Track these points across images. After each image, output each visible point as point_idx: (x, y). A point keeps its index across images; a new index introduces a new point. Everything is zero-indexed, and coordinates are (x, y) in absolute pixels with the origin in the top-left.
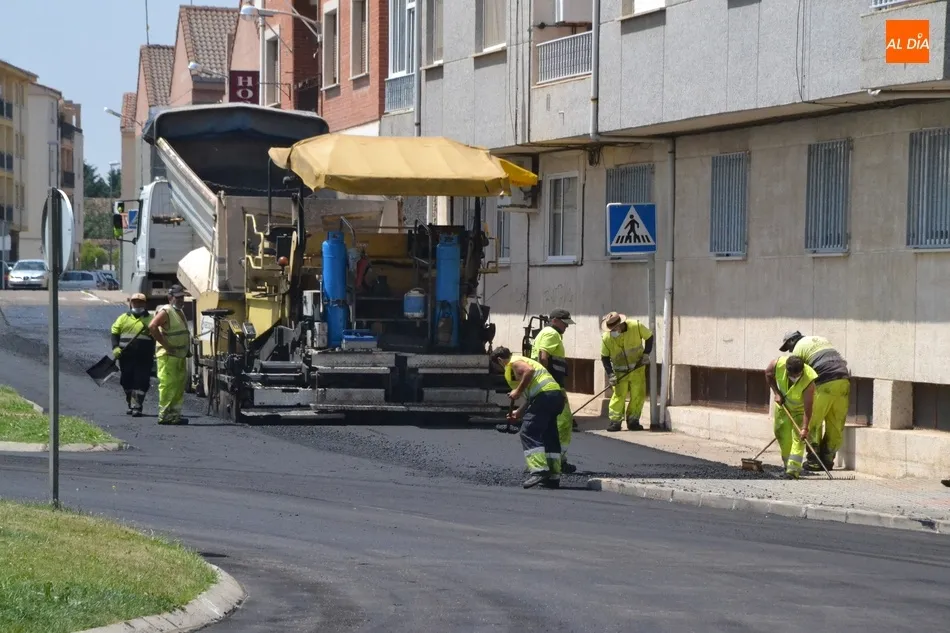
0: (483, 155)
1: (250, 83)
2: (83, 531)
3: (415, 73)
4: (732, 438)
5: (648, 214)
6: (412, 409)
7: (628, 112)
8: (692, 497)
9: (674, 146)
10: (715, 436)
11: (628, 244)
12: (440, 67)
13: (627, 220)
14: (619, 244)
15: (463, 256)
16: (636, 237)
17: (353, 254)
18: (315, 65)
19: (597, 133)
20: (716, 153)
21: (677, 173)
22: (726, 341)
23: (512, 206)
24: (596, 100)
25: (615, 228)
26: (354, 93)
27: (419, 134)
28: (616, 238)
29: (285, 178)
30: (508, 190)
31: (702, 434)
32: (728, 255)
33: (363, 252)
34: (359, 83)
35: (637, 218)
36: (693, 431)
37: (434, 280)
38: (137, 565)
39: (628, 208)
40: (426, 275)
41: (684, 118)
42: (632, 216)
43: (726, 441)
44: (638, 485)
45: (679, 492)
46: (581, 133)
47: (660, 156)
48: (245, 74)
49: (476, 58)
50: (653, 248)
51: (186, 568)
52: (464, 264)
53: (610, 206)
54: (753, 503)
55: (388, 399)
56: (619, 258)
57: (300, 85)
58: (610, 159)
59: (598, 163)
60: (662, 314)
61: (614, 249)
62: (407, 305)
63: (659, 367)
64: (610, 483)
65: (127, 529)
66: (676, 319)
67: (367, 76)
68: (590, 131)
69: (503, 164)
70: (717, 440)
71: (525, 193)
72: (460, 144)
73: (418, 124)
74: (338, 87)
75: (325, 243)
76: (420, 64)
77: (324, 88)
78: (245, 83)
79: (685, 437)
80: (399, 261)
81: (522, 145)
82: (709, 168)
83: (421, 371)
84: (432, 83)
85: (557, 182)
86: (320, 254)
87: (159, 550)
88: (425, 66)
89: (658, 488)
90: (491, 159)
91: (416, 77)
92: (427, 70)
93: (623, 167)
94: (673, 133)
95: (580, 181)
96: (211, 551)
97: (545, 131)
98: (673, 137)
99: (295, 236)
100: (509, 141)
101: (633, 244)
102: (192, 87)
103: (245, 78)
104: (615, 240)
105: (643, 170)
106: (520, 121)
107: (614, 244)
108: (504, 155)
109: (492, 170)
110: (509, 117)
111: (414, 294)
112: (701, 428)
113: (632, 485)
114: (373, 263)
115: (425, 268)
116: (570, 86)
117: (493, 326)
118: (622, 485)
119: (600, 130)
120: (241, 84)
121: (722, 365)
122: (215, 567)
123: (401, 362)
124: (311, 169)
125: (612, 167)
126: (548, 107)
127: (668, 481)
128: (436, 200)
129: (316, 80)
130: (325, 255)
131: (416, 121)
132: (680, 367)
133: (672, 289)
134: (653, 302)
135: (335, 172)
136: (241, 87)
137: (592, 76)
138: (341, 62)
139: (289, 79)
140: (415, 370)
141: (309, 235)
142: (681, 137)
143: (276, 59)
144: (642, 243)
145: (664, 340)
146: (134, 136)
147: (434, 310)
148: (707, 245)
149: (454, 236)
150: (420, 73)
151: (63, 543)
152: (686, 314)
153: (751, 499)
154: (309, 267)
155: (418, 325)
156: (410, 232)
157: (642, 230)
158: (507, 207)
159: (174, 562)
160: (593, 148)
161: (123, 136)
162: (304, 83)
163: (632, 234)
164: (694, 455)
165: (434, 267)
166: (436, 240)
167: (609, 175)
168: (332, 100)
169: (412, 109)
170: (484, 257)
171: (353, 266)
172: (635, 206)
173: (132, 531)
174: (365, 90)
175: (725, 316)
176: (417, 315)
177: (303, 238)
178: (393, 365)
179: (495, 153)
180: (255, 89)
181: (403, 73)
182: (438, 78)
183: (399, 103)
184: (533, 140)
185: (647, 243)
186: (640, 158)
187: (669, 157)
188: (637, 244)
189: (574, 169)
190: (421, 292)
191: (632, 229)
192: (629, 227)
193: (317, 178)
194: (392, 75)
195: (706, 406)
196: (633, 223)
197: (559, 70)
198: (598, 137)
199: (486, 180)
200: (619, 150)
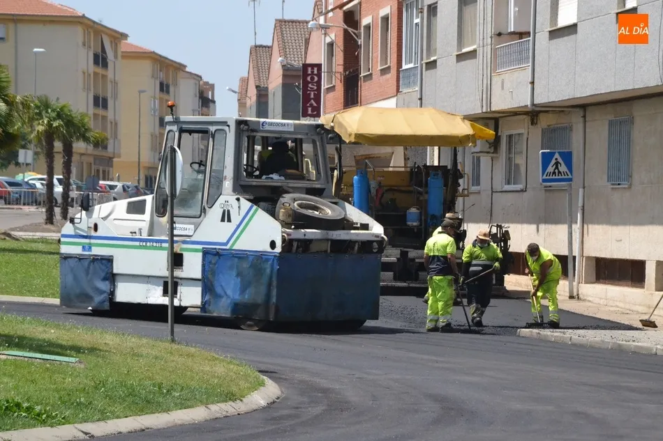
0: (459, 119)
1: (316, 72)
2: (187, 355)
3: (419, 65)
4: (621, 305)
5: (567, 157)
6: (411, 285)
7: (553, 91)
8: (583, 341)
9: (585, 112)
10: (611, 303)
11: (554, 177)
12: (435, 61)
13: (553, 161)
14: (547, 177)
15: (446, 185)
16: (559, 172)
17: (373, 184)
18: (357, 59)
19: (533, 104)
20: (611, 117)
21: (587, 130)
22: (618, 241)
23: (481, 152)
24: (533, 83)
25: (545, 167)
26: (381, 78)
27: (421, 106)
28: (546, 173)
29: (330, 136)
30: (475, 143)
31: (601, 302)
32: (619, 184)
33: (380, 183)
34: (385, 71)
35: (560, 160)
36: (597, 300)
37: (426, 201)
38: (216, 374)
39: (555, 153)
40: (421, 198)
41: (588, 94)
42: (556, 159)
43: (617, 307)
44: (549, 333)
45: (575, 337)
46: (522, 104)
47: (576, 120)
48: (313, 66)
49: (457, 55)
50: (570, 180)
51: (246, 377)
52: (447, 190)
53: (542, 153)
54: (623, 345)
55: (396, 279)
56: (550, 187)
57: (347, 73)
58: (545, 121)
59: (536, 124)
60: (576, 223)
61: (544, 181)
62: (409, 217)
63: (574, 257)
64: (531, 332)
65: (215, 355)
66: (585, 226)
67: (389, 68)
68: (529, 103)
69: (472, 125)
70: (612, 306)
71: (490, 144)
72: (444, 112)
73: (421, 99)
74: (371, 74)
75: (355, 177)
76: (422, 59)
77: (362, 75)
78: (312, 72)
79: (590, 304)
80: (403, 189)
81: (486, 113)
82: (607, 127)
83: (417, 260)
84: (428, 71)
85: (510, 137)
86: (352, 185)
87: (232, 366)
88: (425, 61)
89: (562, 335)
90: (464, 122)
91: (419, 68)
92: (427, 63)
93: (552, 127)
94: (584, 104)
95: (525, 137)
96: (266, 370)
97: (501, 103)
98: (584, 107)
99: (336, 173)
100: (477, 110)
101: (557, 177)
102: (282, 73)
103: (313, 69)
104: (545, 175)
105: (564, 129)
106: (484, 96)
107: (545, 177)
108: (473, 119)
109: (464, 129)
110: (478, 94)
111: (413, 210)
112: (601, 299)
113: (545, 333)
114: (386, 191)
115: (420, 193)
116: (516, 74)
117: (465, 232)
118: (539, 333)
119: (535, 103)
120: (309, 72)
121: (615, 257)
122: (265, 377)
123: (404, 254)
124: (346, 129)
125: (546, 127)
126: (503, 88)
127: (570, 331)
128: (433, 149)
129: (357, 69)
130: (355, 185)
131: (419, 97)
132: (588, 258)
133: (583, 207)
134: (570, 215)
135: (361, 132)
136: (310, 74)
137: (530, 67)
138: (374, 58)
139: (341, 69)
140: (413, 260)
141: (345, 173)
142: (590, 107)
143: (333, 56)
144: (563, 177)
145: (578, 240)
146: (246, 106)
147: (426, 220)
148: (605, 177)
149: (440, 172)
150: (422, 65)
151: (173, 361)
152: (593, 222)
153: (621, 342)
154: (345, 193)
155: (416, 230)
156: (412, 170)
157: (563, 168)
158: (477, 153)
159: (239, 374)
160: (534, 114)
161: (239, 106)
162: (350, 72)
163: (556, 171)
164: (594, 316)
165: (427, 193)
166: (428, 175)
167: (544, 132)
168: (367, 83)
169: (417, 89)
170: (460, 186)
171: (373, 191)
172: (559, 153)
173: (217, 356)
174: (388, 76)
175: (616, 224)
176: (415, 224)
177: (341, 174)
178: (399, 256)
179: (467, 118)
180: (319, 76)
181: (411, 65)
182: (433, 69)
183: (408, 85)
184: (493, 109)
185: (566, 177)
186: (562, 121)
187: (582, 119)
188: (560, 177)
189: (520, 128)
190: (418, 209)
191: (557, 168)
192: (555, 166)
193: (350, 135)
194: (405, 67)
195: (605, 283)
196: (557, 163)
197: (511, 63)
198: (534, 107)
199: (460, 136)
200: (550, 115)
